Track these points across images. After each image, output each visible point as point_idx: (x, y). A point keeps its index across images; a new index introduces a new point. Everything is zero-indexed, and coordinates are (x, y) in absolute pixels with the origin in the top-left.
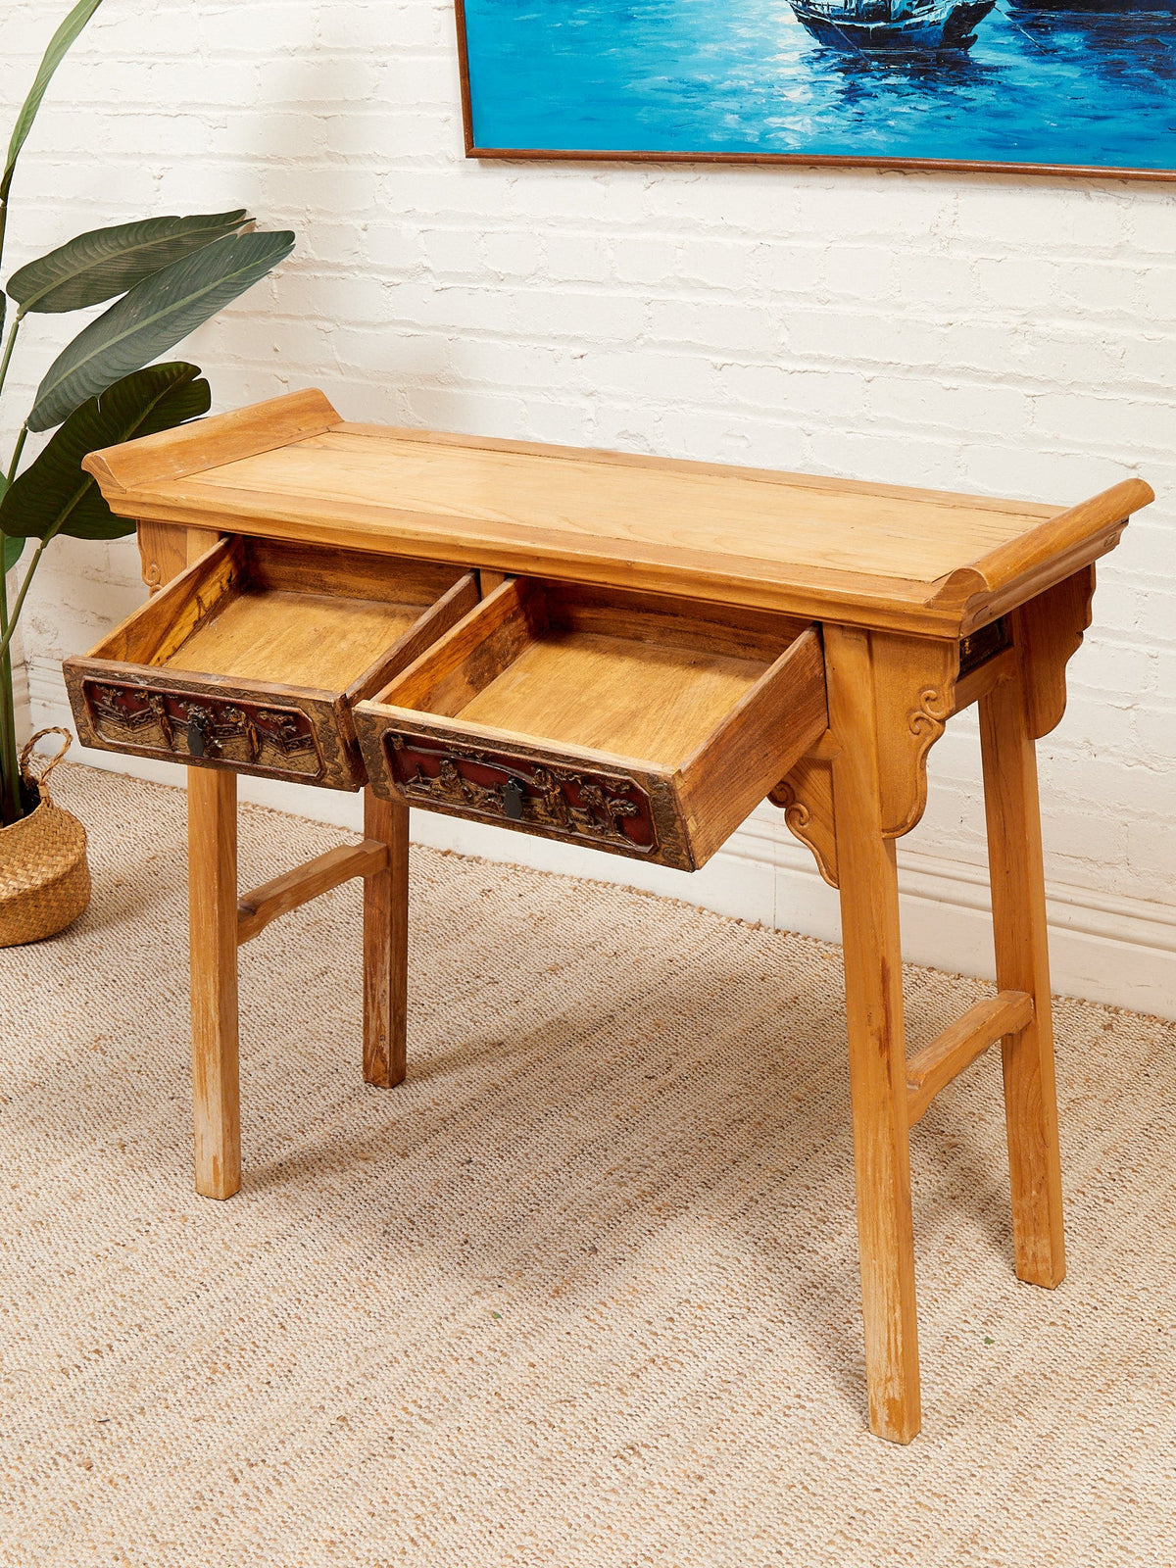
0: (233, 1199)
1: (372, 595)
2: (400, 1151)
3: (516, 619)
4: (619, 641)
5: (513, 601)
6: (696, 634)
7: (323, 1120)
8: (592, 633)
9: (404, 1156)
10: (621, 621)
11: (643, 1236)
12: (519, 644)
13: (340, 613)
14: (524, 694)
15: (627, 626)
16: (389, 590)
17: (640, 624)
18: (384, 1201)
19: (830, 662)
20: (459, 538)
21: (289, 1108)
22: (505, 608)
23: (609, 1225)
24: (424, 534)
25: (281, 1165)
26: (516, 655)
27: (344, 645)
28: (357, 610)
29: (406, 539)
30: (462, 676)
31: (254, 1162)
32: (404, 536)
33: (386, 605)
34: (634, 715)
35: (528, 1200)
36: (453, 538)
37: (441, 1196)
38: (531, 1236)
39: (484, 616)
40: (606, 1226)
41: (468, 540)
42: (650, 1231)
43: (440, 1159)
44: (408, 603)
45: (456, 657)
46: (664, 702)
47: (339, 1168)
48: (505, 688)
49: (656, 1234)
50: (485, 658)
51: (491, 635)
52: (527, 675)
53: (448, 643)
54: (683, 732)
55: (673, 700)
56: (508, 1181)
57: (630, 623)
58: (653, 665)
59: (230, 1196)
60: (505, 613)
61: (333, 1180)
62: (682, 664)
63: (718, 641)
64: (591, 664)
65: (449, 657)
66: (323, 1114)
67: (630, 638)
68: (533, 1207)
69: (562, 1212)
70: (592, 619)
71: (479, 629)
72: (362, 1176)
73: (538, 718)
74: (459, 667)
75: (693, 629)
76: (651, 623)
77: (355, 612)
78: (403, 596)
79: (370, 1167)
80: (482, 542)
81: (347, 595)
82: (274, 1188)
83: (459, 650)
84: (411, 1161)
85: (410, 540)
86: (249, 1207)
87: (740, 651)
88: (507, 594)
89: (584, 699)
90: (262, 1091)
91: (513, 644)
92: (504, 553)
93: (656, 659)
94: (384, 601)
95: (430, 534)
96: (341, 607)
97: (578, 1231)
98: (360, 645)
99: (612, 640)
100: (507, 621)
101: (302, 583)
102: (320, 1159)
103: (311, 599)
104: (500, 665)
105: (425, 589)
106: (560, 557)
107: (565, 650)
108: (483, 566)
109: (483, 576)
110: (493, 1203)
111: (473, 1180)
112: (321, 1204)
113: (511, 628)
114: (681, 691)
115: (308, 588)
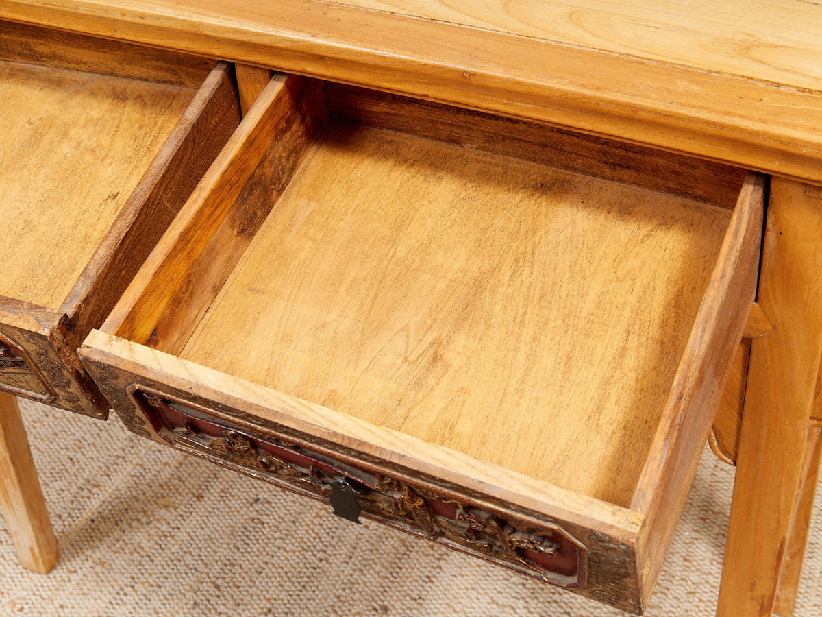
0: (55, 572)
1: (94, 67)
2: (194, 491)
3: (291, 127)
4: (427, 144)
5: (286, 105)
6: (542, 145)
7: (124, 458)
8: (388, 129)
9: (200, 497)
10: (431, 121)
11: (424, 584)
12: (295, 154)
13: (59, 94)
14: (315, 240)
15: (440, 126)
16: (115, 63)
17: (459, 127)
18: (189, 559)
19: (776, 222)
20: (201, 24)
21: (94, 444)
22: (276, 119)
23: (391, 574)
24: (152, 16)
25: (93, 521)
26: (292, 170)
27: (66, 149)
28: (79, 88)
29: (128, 22)
30: (229, 231)
31: (70, 519)
32: (124, 18)
33: (112, 81)
34: (479, 286)
35: (315, 547)
36: (191, 23)
37: (238, 549)
38: (326, 596)
39: (250, 142)
40: (389, 576)
41: (214, 28)
42: (428, 577)
43: (230, 498)
44: (141, 79)
45: (218, 212)
46: (517, 261)
47: (144, 520)
48: (287, 230)
49: (434, 580)
50: (256, 193)
51: (262, 162)
52: (313, 205)
53: (207, 200)
54: (559, 321)
55: (529, 256)
56: (294, 522)
57: (444, 124)
58: (485, 189)
59: (51, 568)
60: (276, 126)
61: (139, 537)
62: (525, 187)
63: (574, 156)
64: (398, 185)
65: (211, 215)
66: (124, 450)
67: (442, 140)
68: (321, 555)
69: (347, 560)
70: (388, 114)
71: (246, 161)
72: (165, 527)
73: (343, 289)
74: (225, 220)
75: (537, 140)
76: (475, 128)
77: (77, 93)
78: (134, 70)
79: (169, 515)
80: (236, 31)
81: (64, 66)
82: (89, 552)
83: (221, 201)
84: (207, 503)
85: (132, 23)
86: (70, 581)
87: (607, 171)
88: (278, 101)
89: (401, 253)
90: (69, 426)
91: (288, 160)
92: (270, 47)
93: (485, 176)
94: (111, 74)
95: (160, 18)
96: (58, 84)
97: (365, 583)
98: (86, 148)
99: (418, 142)
100: (279, 134)
101: (8, 51)
102: (126, 510)
103: (22, 70)
104: (275, 192)
105: (159, 64)
106: (354, 58)
107: (357, 159)
108: (239, 60)
109: (239, 71)
110: (285, 554)
111: (263, 523)
112: (133, 570)
113: (285, 140)
114: (536, 239)
115: (16, 56)
